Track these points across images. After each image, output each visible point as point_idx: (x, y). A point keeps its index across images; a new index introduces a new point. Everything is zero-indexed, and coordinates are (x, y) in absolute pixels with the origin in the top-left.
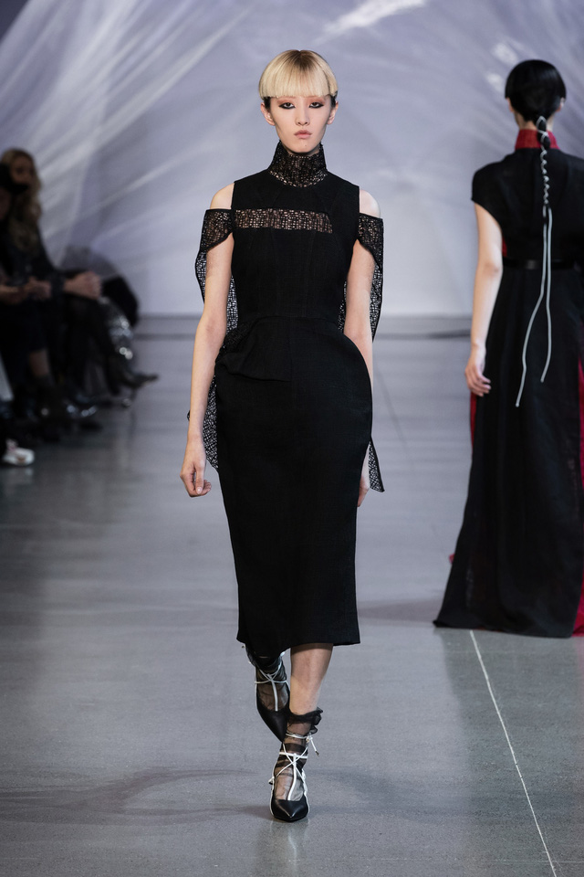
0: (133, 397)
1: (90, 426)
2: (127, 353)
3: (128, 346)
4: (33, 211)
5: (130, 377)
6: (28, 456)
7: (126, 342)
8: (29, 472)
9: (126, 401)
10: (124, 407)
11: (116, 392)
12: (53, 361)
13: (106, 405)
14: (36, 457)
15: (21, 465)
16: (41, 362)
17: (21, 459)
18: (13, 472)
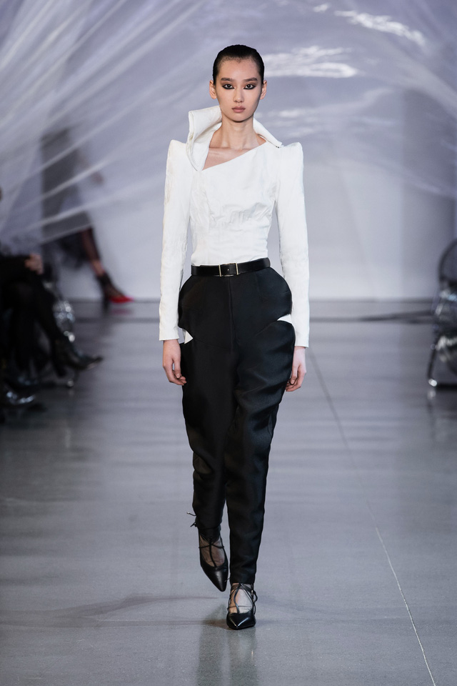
0: (75, 379)
1: (35, 408)
2: (71, 338)
3: (71, 330)
7: (70, 326)
9: (70, 383)
10: (68, 388)
11: (61, 374)
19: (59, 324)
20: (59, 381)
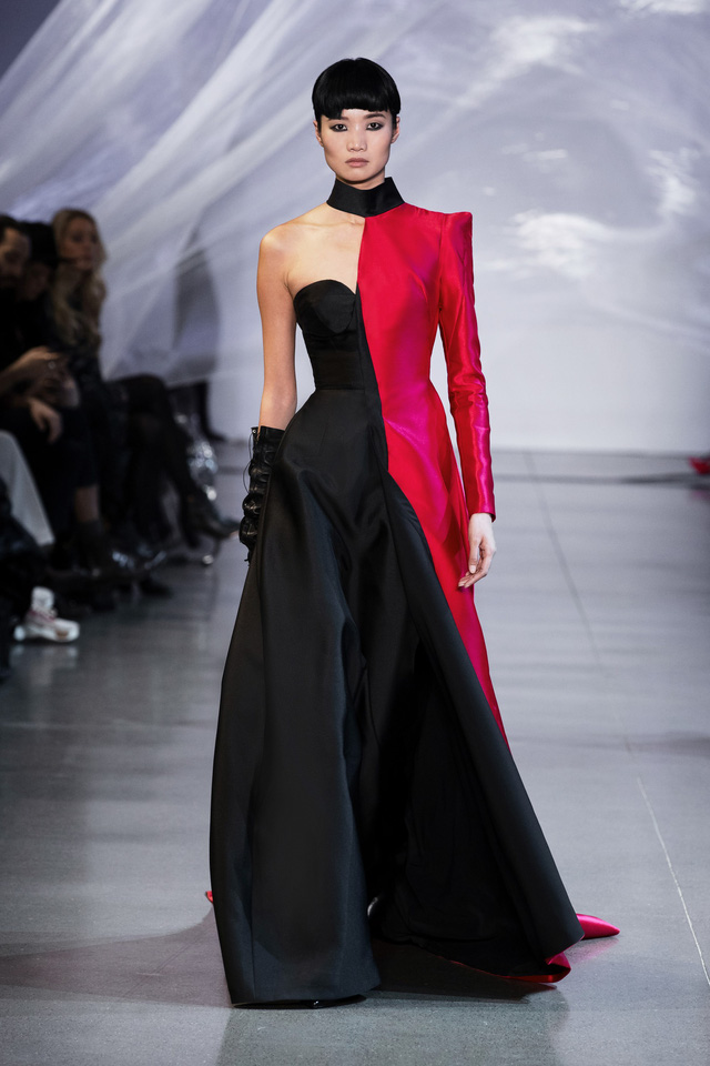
0: (215, 553)
1: (155, 591)
3: (211, 483)
4: (96, 291)
5: (215, 525)
6: (72, 630)
7: (206, 473)
8: (72, 652)
9: (208, 559)
10: (205, 565)
11: (193, 543)
12: (105, 502)
13: (179, 562)
14: (82, 631)
15: (62, 642)
16: (89, 502)
17: (61, 634)
18: (49, 652)
19: (195, 473)
20: (191, 554)
